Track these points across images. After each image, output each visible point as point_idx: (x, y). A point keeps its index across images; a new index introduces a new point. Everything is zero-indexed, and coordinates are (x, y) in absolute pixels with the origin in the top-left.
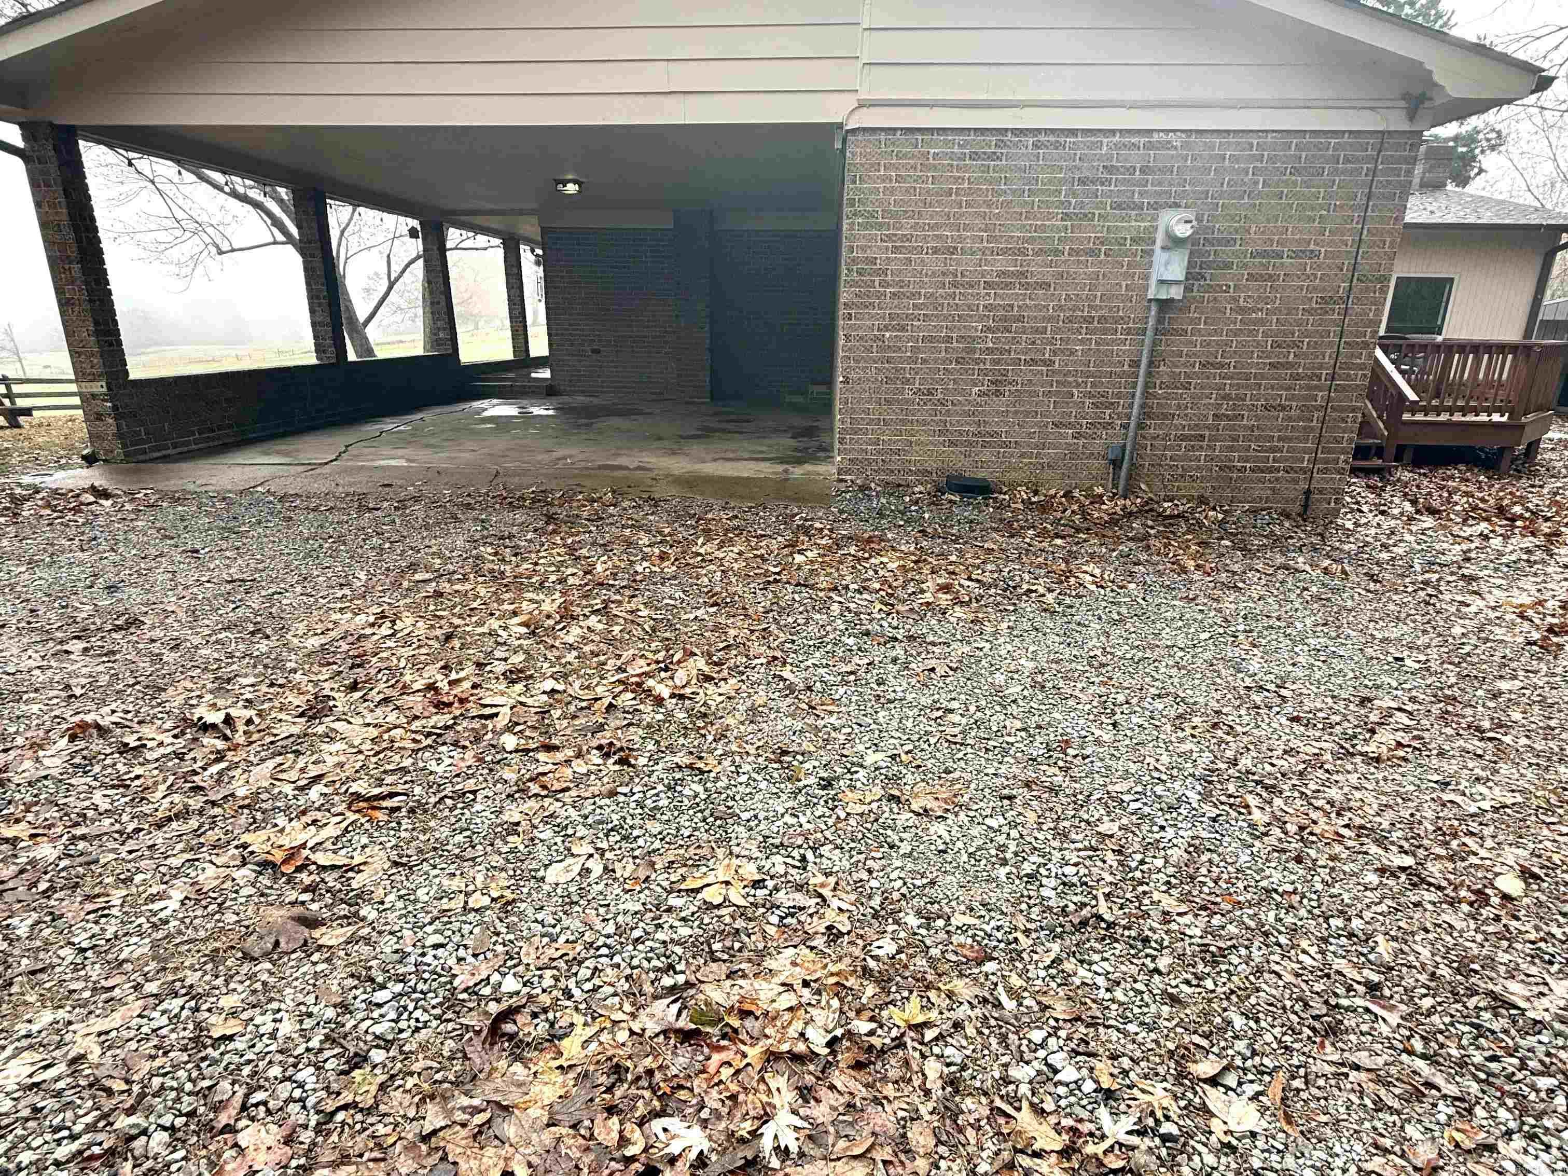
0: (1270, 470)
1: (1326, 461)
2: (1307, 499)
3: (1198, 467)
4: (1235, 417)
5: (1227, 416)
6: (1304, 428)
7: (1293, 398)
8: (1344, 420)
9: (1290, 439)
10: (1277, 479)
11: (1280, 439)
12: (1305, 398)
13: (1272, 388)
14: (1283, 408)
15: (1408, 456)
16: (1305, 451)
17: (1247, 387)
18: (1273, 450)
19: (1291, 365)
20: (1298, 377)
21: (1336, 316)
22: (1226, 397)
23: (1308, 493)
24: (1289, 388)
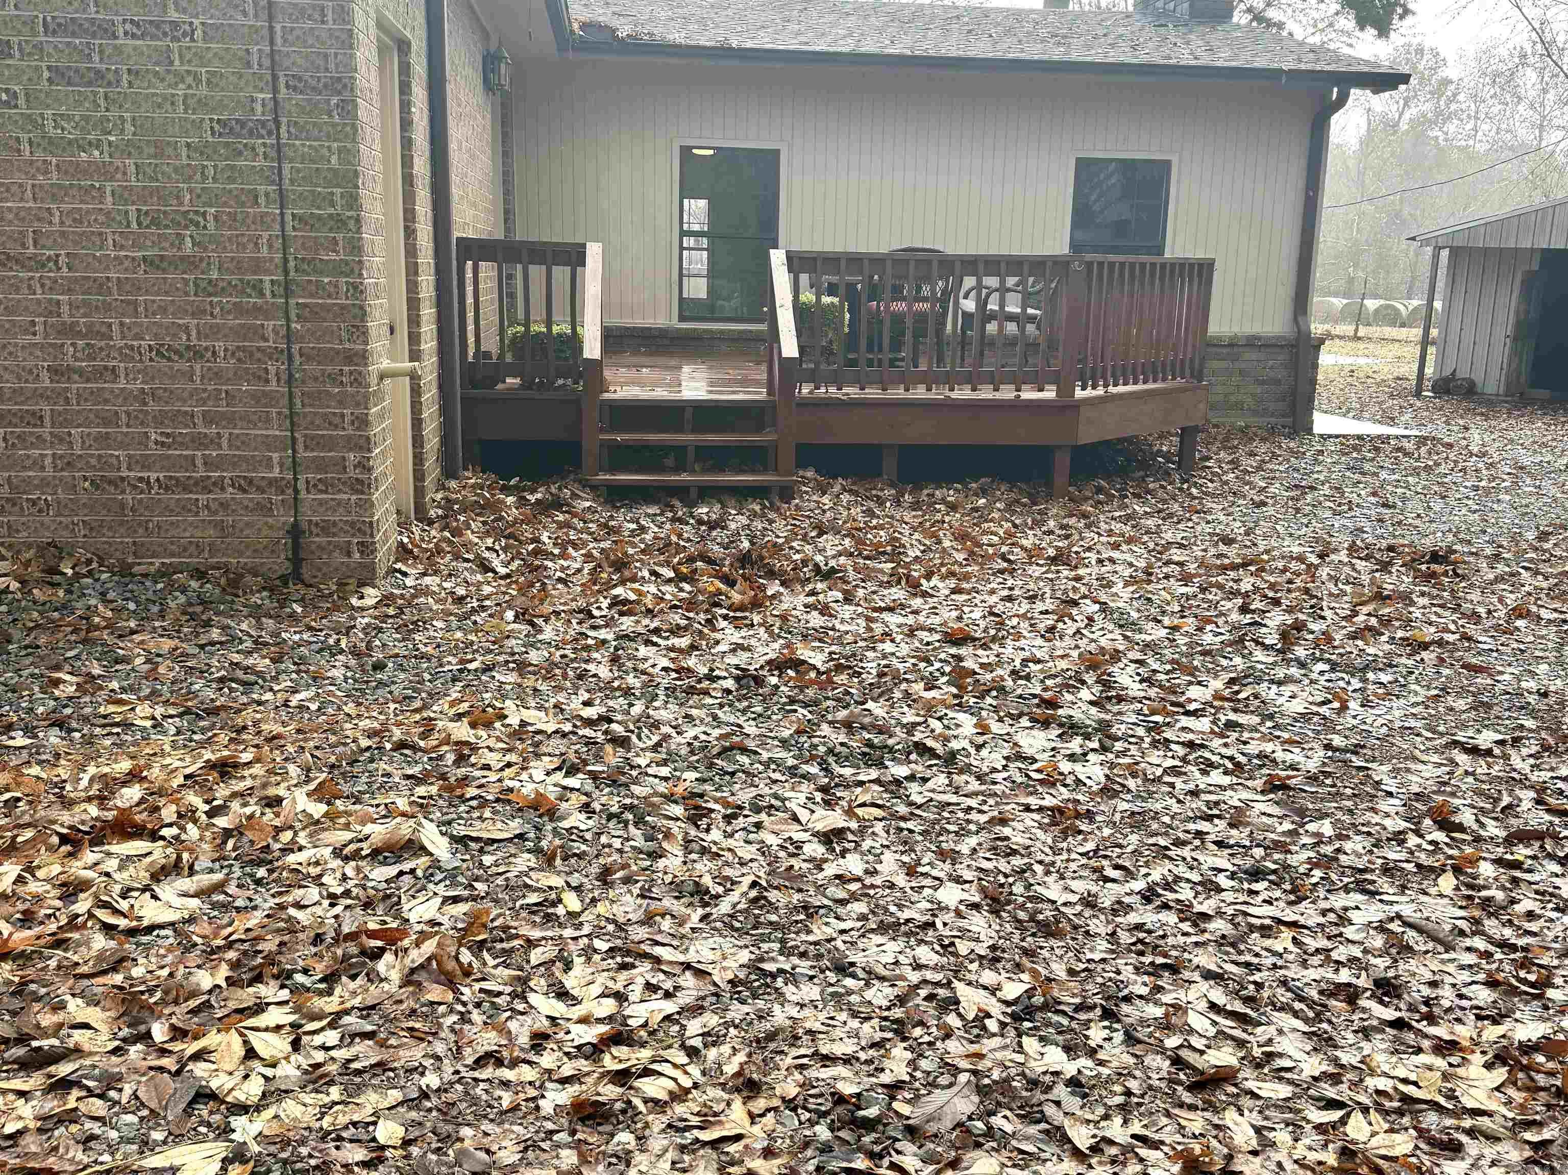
0: (204, 485)
1: (320, 466)
2: (296, 547)
3: (44, 484)
4: (100, 373)
5: (81, 372)
6: (253, 396)
7: (215, 331)
8: (334, 379)
9: (231, 420)
10: (224, 505)
11: (209, 420)
12: (244, 332)
13: (163, 310)
14: (198, 354)
15: (890, 464)
16: (269, 444)
17: (108, 308)
18: (200, 442)
19: (190, 263)
20: (213, 288)
21: (260, 163)
22: (68, 330)
23: (295, 532)
24: (198, 313)
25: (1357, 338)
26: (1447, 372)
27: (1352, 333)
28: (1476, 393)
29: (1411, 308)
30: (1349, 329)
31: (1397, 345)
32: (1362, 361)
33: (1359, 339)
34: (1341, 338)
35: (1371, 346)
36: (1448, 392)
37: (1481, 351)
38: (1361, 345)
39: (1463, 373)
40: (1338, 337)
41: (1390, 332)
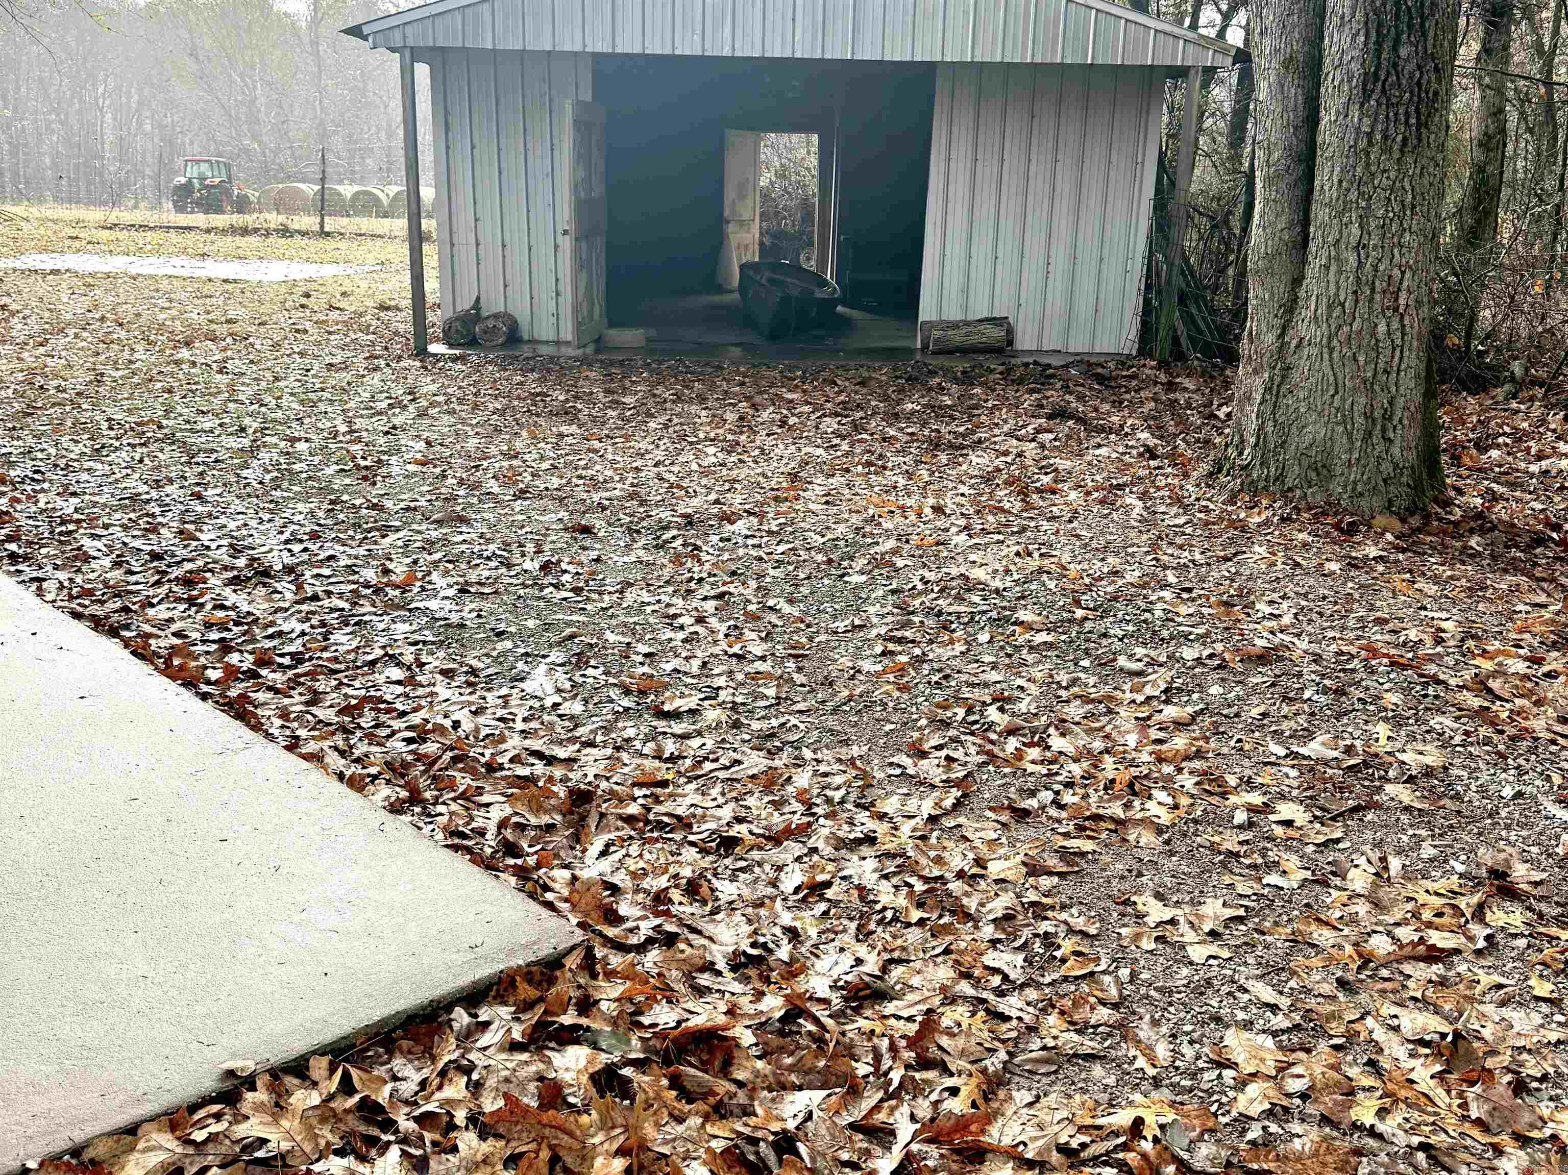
25: (324, 234)
26: (465, 304)
27: (317, 228)
28: (520, 340)
29: (391, 195)
30: (309, 222)
31: (379, 242)
32: (328, 271)
33: (328, 234)
34: (304, 234)
35: (343, 245)
36: (473, 342)
37: (518, 259)
38: (330, 244)
39: (493, 304)
40: (299, 232)
41: (366, 224)
